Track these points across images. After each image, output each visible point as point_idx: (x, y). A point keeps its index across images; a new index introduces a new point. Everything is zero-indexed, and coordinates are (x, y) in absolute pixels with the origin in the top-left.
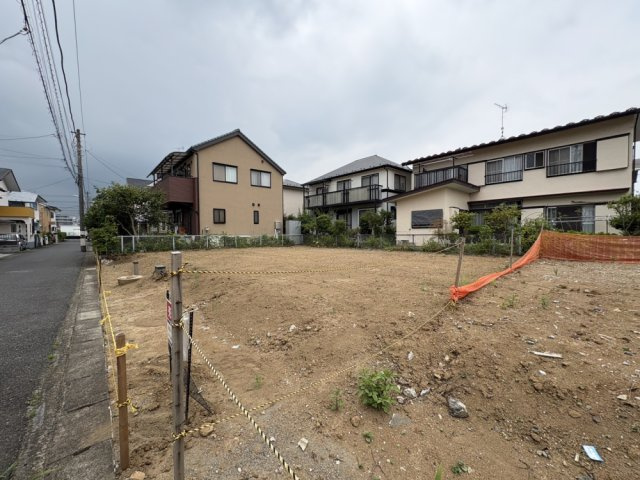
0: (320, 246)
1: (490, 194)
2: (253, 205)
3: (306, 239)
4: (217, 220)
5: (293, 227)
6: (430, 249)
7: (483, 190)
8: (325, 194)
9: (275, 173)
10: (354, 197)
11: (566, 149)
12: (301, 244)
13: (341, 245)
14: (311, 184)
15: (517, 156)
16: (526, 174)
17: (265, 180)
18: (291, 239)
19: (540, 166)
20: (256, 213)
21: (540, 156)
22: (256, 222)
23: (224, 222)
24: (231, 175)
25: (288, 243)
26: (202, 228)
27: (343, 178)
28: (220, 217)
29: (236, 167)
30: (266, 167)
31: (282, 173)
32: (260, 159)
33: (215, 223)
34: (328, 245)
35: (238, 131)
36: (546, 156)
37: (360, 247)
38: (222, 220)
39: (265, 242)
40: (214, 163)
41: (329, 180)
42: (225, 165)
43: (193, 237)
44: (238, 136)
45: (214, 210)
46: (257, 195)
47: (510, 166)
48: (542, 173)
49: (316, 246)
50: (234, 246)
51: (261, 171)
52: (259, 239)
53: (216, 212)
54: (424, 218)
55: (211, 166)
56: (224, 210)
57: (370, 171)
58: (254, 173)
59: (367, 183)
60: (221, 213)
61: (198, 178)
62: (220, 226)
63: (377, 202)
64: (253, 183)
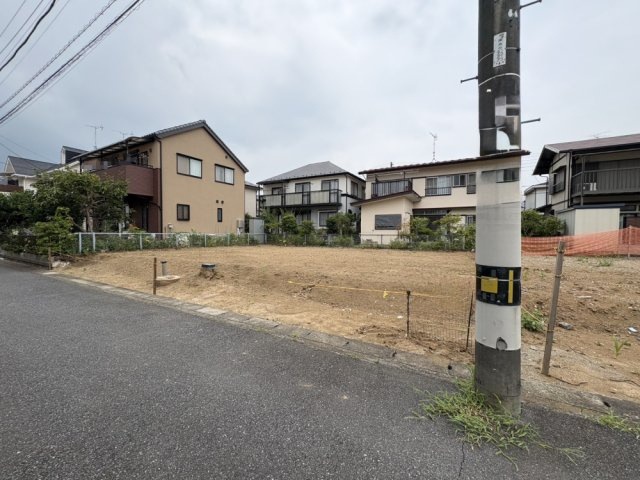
0: (287, 244)
1: (429, 203)
2: (217, 202)
3: (270, 239)
4: (180, 217)
5: (257, 226)
7: (423, 200)
8: (284, 196)
9: (240, 172)
10: (316, 199)
12: (264, 243)
13: (310, 244)
14: (266, 183)
15: (448, 176)
16: (454, 190)
17: (229, 176)
18: (255, 238)
19: (463, 184)
20: (220, 210)
21: (463, 177)
22: (220, 220)
23: (188, 219)
24: (195, 168)
25: (253, 243)
26: (165, 225)
27: (302, 181)
28: (184, 212)
29: (201, 160)
30: (229, 163)
31: (244, 170)
32: (225, 155)
33: (179, 219)
34: (296, 244)
35: (204, 122)
36: (467, 178)
37: (331, 246)
38: (186, 217)
39: (232, 241)
40: (178, 154)
41: (288, 181)
42: (189, 158)
43: (154, 235)
44: (204, 128)
45: (178, 205)
46: (221, 192)
47: (442, 183)
48: (464, 190)
49: (283, 245)
50: (203, 245)
51: (225, 167)
52: (226, 238)
53: (180, 208)
54: (386, 222)
55: (175, 156)
56: (188, 206)
57: (330, 176)
58: (218, 169)
59: (326, 187)
60: (185, 209)
61: (161, 169)
62: (184, 223)
63: (338, 205)
64: (218, 179)
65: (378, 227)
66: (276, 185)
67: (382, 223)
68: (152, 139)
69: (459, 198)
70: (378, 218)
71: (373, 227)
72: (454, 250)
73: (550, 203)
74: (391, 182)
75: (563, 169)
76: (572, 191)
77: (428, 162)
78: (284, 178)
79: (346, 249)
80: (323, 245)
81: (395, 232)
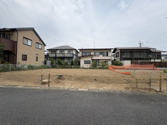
0: (59, 68)
1: (95, 58)
2: (36, 54)
3: (53, 67)
4: (23, 59)
5: (49, 62)
6: (90, 68)
7: (93, 57)
8: (56, 54)
9: (43, 45)
10: (66, 55)
11: (104, 52)
12: (51, 68)
13: (67, 68)
15: (98, 52)
16: (100, 55)
17: (40, 47)
18: (49, 66)
20: (37, 57)
21: (101, 53)
22: (37, 61)
23: (26, 60)
24: (29, 43)
25: (48, 68)
26: (17, 62)
27: (62, 50)
28: (25, 58)
29: (31, 40)
30: (40, 42)
31: (45, 45)
32: (39, 40)
33: (23, 60)
34: (62, 68)
35: (33, 28)
37: (73, 68)
40: (24, 37)
41: (57, 50)
42: (28, 39)
44: (33, 30)
45: (23, 55)
46: (38, 51)
47: (98, 53)
48: (102, 55)
49: (58, 68)
50: (33, 69)
51: (39, 44)
52: (40, 66)
53: (23, 56)
54: (87, 62)
55: (23, 38)
56: (26, 55)
57: (70, 50)
58: (37, 44)
59: (69, 52)
60: (25, 56)
61: (17, 42)
62: (25, 61)
63: (73, 57)
64: (36, 47)
65: (85, 63)
66: (53, 51)
67: (86, 62)
68: (14, 30)
69: (101, 57)
72: (104, 69)
73: (115, 59)
74: (86, 52)
75: (118, 52)
76: (121, 57)
78: (56, 49)
79: (78, 69)
80: (71, 68)
81: (89, 65)
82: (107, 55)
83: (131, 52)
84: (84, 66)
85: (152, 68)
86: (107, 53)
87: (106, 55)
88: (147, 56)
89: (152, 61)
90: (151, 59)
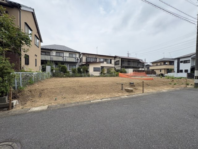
0: (65, 77)
2: (35, 55)
9: (40, 40)
11: (108, 59)
15: (103, 59)
16: (104, 62)
19: (106, 61)
20: (36, 60)
22: (36, 66)
23: (29, 63)
27: (60, 51)
29: (31, 30)
32: (37, 31)
42: (29, 28)
44: (32, 13)
48: (106, 62)
58: (36, 38)
59: (71, 56)
62: (27, 66)
64: (35, 43)
65: (94, 71)
67: (95, 70)
69: (105, 64)
70: (94, 68)
71: (93, 71)
76: (121, 65)
77: (95, 54)
78: (51, 48)
81: (99, 72)
82: (111, 63)
83: (128, 61)
84: (94, 74)
85: (144, 75)
86: (111, 60)
87: (109, 63)
88: (138, 66)
89: (140, 69)
90: (139, 68)
